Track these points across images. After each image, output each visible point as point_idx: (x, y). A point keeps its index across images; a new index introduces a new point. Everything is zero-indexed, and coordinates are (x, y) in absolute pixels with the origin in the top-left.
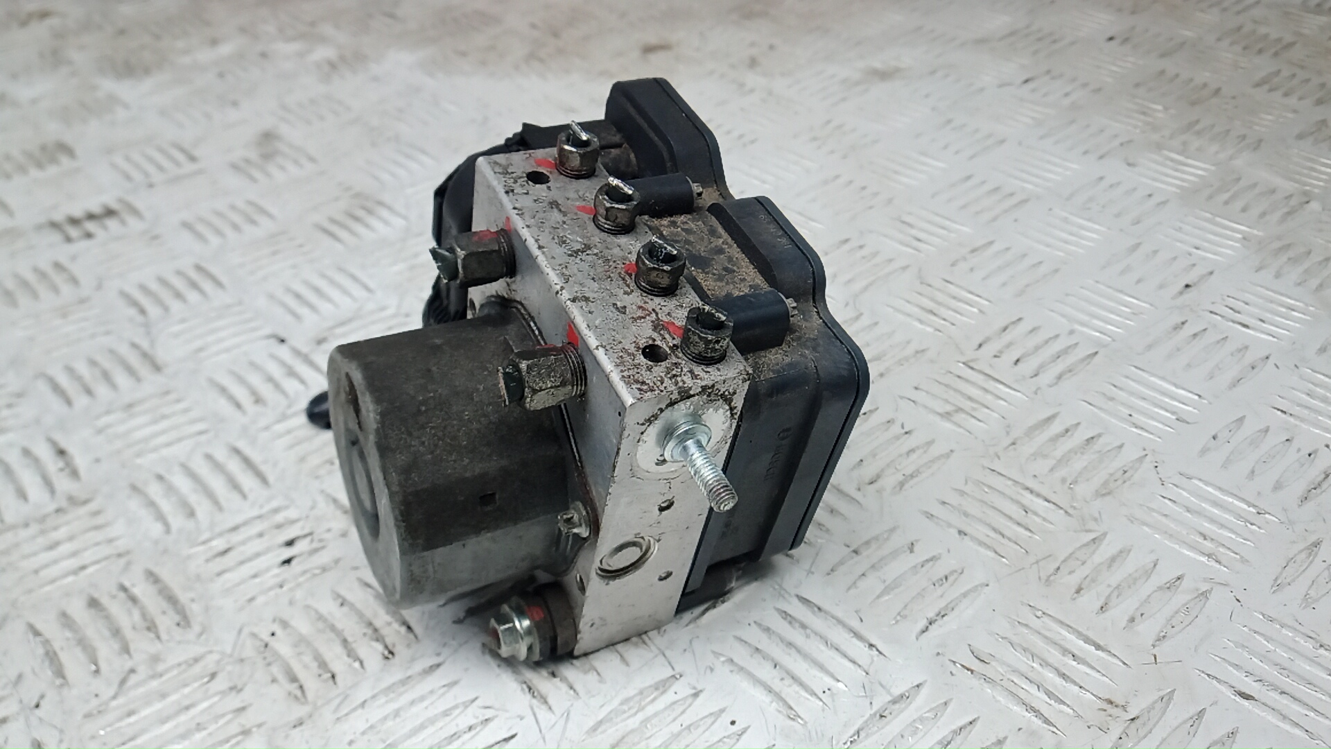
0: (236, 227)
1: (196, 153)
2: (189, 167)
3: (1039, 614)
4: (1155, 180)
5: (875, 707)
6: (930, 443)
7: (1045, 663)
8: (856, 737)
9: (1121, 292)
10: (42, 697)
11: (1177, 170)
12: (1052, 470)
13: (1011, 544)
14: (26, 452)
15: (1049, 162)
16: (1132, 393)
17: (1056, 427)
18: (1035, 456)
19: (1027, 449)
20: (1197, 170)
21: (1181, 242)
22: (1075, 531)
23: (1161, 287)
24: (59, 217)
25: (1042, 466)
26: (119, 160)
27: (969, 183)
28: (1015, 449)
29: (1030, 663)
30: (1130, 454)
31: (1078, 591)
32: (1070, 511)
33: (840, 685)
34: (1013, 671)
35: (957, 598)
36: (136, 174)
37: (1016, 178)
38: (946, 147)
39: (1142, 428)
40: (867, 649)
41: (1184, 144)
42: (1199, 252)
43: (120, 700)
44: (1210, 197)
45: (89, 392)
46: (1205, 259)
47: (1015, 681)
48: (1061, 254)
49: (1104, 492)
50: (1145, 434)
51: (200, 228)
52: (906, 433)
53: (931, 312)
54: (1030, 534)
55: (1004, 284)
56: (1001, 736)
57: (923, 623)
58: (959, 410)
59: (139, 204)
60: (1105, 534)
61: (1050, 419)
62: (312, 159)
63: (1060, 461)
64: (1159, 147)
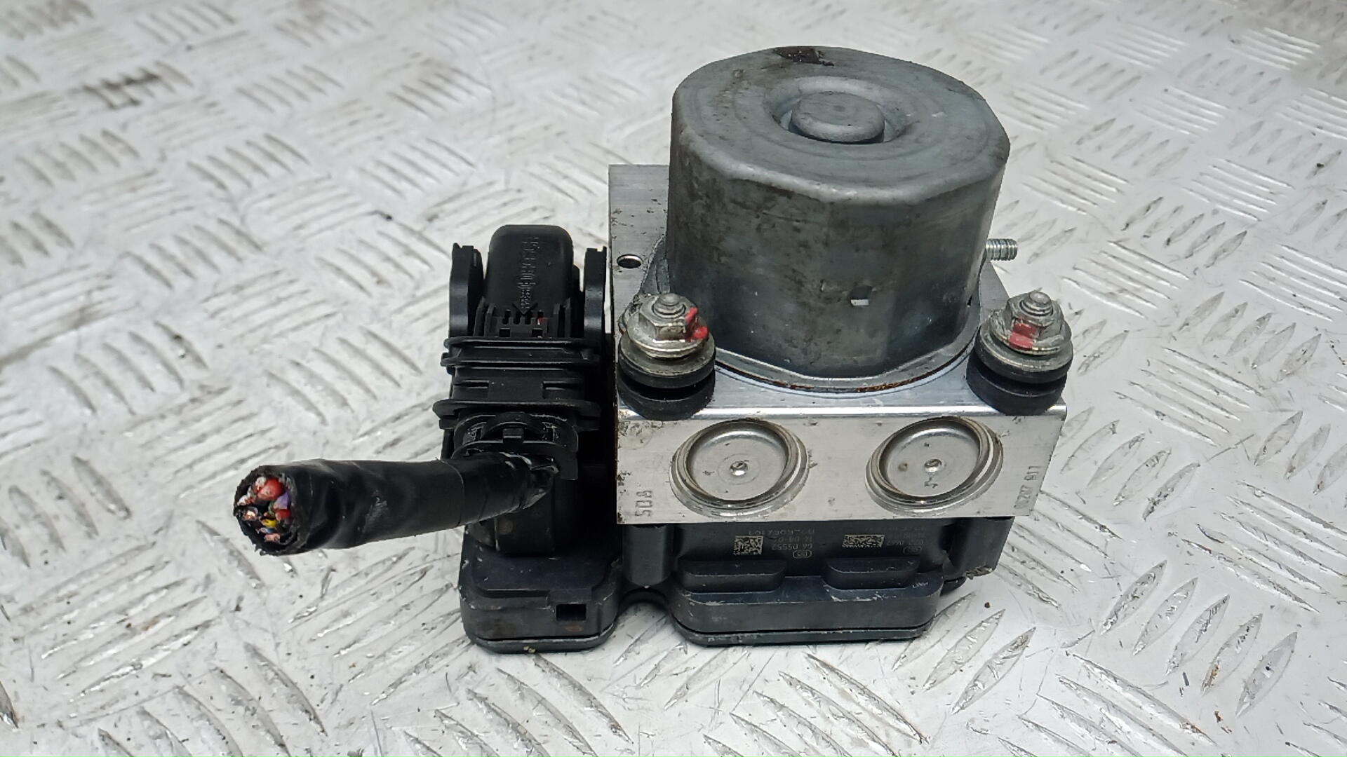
0: (300, 95)
1: (233, 13)
2: (227, 29)
3: (1258, 493)
4: (1264, 58)
5: (1124, 590)
6: (1103, 323)
7: (1279, 542)
8: (1115, 618)
9: (1256, 171)
10: (240, 599)
11: (1282, 48)
12: (1231, 350)
13: (1211, 424)
14: (136, 338)
15: (1152, 38)
16: (1291, 274)
17: (1224, 308)
18: (1212, 336)
19: (1201, 329)
20: (1302, 48)
21: (1302, 121)
22: (1270, 411)
23: (1293, 166)
24: (92, 81)
25: (1221, 346)
26: (145, 19)
27: (1076, 59)
28: (1189, 330)
29: (1264, 542)
30: (1303, 335)
31: (1291, 470)
32: (1260, 390)
33: (1083, 566)
34: (1251, 550)
35: (1173, 478)
36: (168, 35)
37: (1124, 54)
38: (1043, 21)
39: (1310, 308)
40: (1098, 530)
41: (1285, 21)
42: (1323, 131)
43: (329, 600)
44: (1321, 76)
45: (187, 273)
46: (1329, 138)
47: (1255, 559)
48: (1187, 133)
49: (1290, 370)
50: (1313, 314)
51: (260, 95)
52: (1077, 313)
53: (1068, 191)
54: (1227, 415)
55: (1135, 164)
56: (1256, 614)
57: (1145, 505)
58: (1123, 290)
59: (184, 69)
60: (1300, 414)
61: (1217, 299)
62: (365, 22)
63: (1237, 341)
64: (1259, 24)
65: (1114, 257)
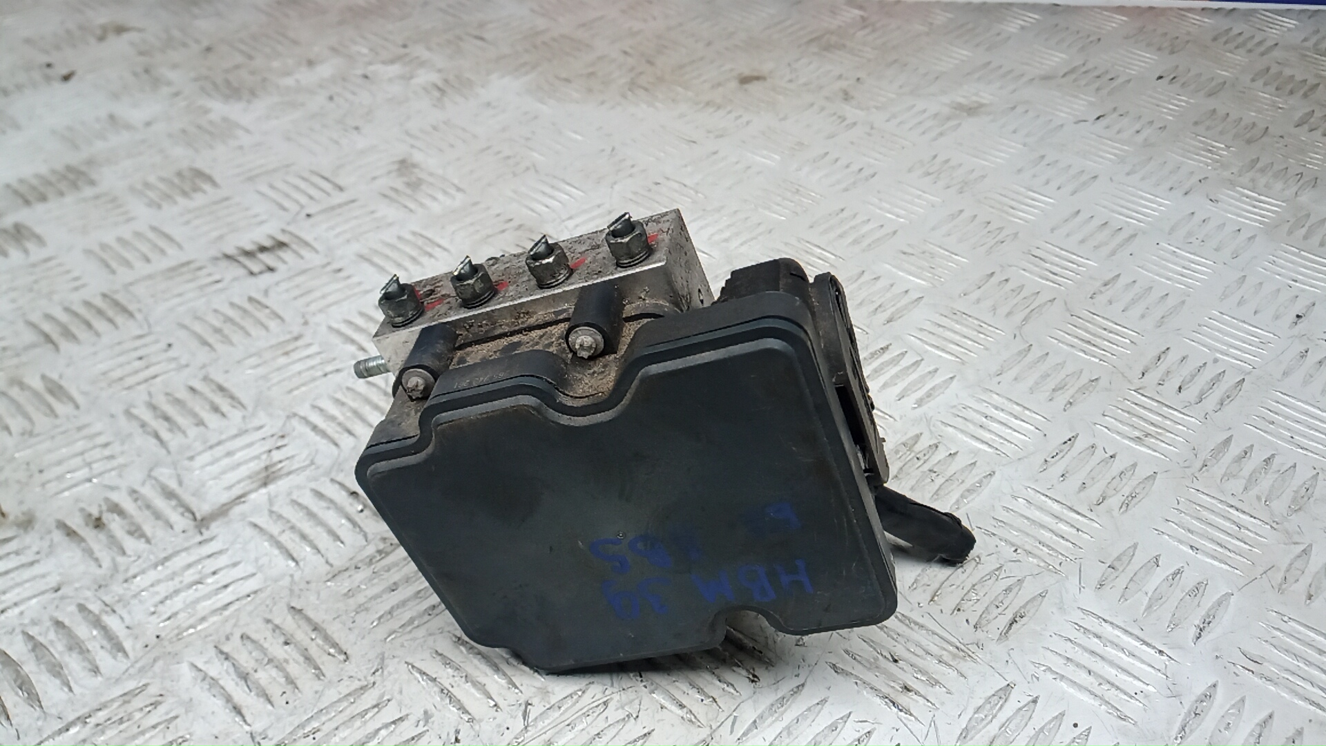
0: (413, 259)
1: (341, 181)
2: (339, 198)
3: (1286, 619)
4: (1239, 216)
5: (1187, 706)
6: (1134, 465)
7: (1309, 663)
8: (1183, 733)
9: (1244, 322)
10: (457, 732)
11: (1255, 207)
12: (1246, 489)
13: (1238, 557)
14: (319, 495)
15: (1142, 198)
16: (1287, 418)
17: (1234, 450)
18: (1228, 476)
19: (1218, 469)
20: (1271, 207)
21: (1279, 275)
22: (1285, 544)
23: (1277, 317)
24: (231, 251)
25: (1237, 485)
26: (264, 189)
27: (1079, 218)
28: (1207, 471)
29: (1296, 662)
30: (1304, 474)
31: (1310, 597)
32: (1274, 525)
33: (1150, 688)
34: (1286, 670)
35: (1213, 607)
36: (286, 203)
37: (1121, 214)
38: (1047, 183)
39: (1307, 449)
40: (1158, 655)
41: (1253, 180)
42: (1297, 284)
43: (532, 731)
44: (1290, 233)
45: (350, 432)
46: (1303, 290)
47: (1290, 679)
48: (1183, 287)
49: (1297, 506)
50: (1310, 454)
51: (376, 260)
52: (1111, 457)
53: (1089, 342)
54: (1250, 548)
55: (1143, 316)
56: (1298, 727)
57: (1193, 631)
58: (1147, 435)
59: (308, 238)
60: (1310, 545)
61: (1228, 441)
62: (459, 189)
63: (1249, 480)
64: (1232, 184)
65: (1136, 404)
